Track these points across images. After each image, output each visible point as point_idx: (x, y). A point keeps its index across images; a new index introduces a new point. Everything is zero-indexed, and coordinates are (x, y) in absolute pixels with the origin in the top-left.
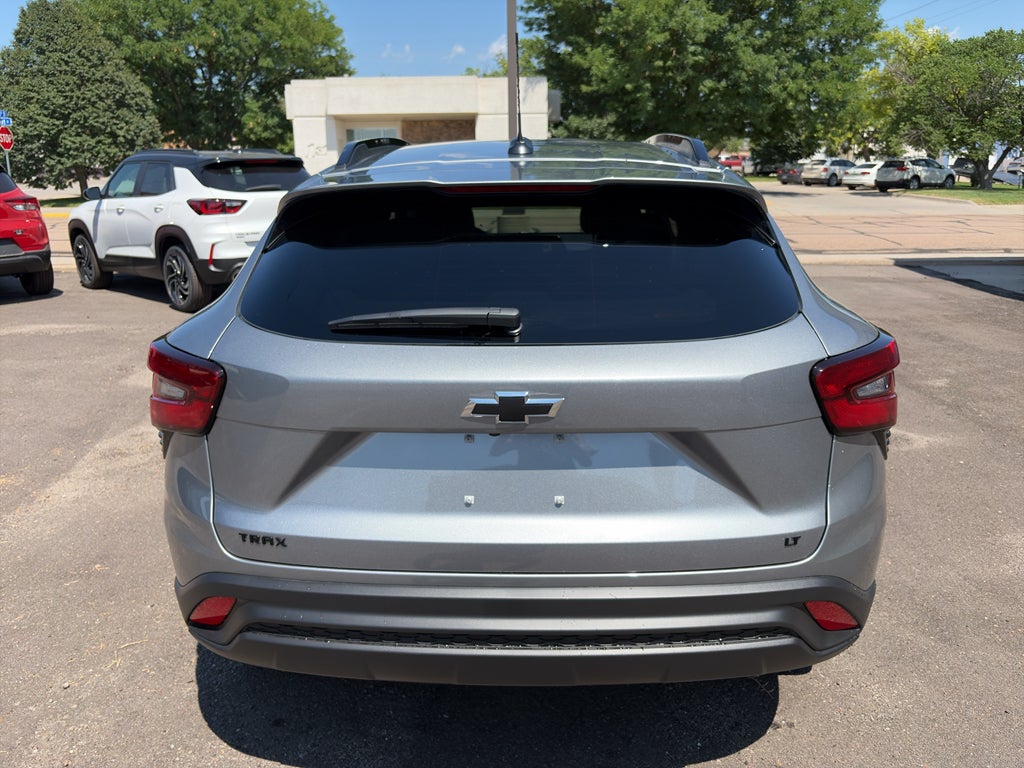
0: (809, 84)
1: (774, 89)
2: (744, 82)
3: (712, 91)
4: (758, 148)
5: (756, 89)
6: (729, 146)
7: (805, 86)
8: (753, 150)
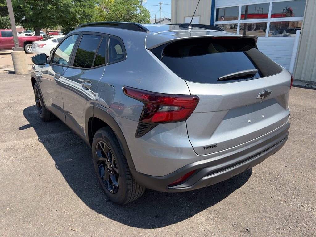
0: (82, 9)
1: (72, 10)
2: (62, 7)
3: (52, 9)
4: (64, 29)
5: (66, 9)
6: (55, 28)
7: (81, 9)
8: (62, 30)
